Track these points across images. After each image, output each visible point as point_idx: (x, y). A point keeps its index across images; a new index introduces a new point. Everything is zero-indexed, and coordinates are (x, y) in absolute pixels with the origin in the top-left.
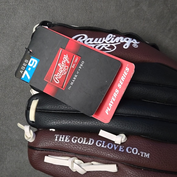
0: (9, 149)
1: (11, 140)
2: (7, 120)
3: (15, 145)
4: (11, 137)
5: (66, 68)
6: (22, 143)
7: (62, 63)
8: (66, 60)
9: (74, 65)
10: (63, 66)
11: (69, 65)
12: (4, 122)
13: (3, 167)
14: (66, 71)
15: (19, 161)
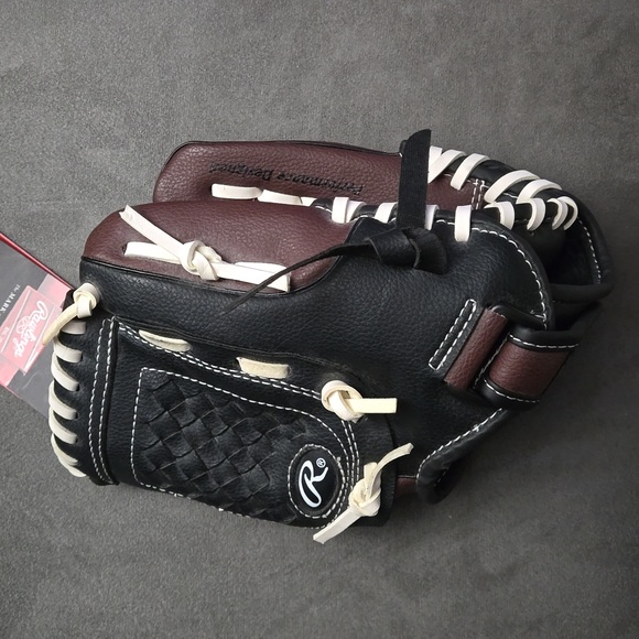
0: (43, 575)
1: (49, 550)
2: (44, 493)
3: (59, 562)
4: (49, 542)
5: (20, 330)
6: (77, 557)
7: (27, 341)
8: (18, 346)
9: (5, 333)
10: (26, 334)
11: (14, 334)
12: (35, 499)
13: (25, 625)
14: (21, 323)
15: (67, 610)
